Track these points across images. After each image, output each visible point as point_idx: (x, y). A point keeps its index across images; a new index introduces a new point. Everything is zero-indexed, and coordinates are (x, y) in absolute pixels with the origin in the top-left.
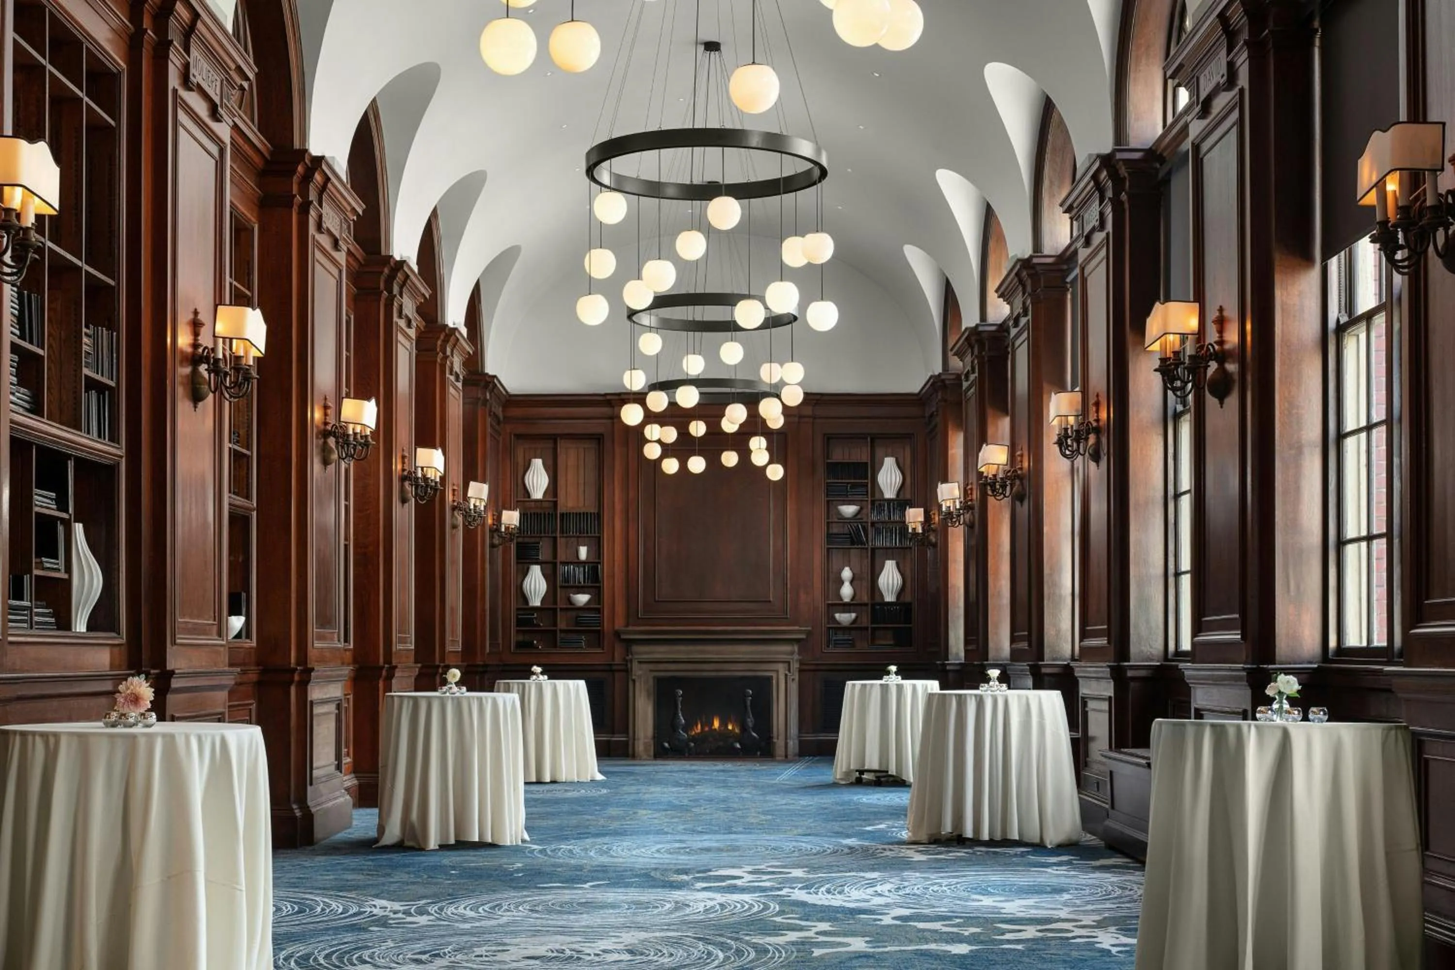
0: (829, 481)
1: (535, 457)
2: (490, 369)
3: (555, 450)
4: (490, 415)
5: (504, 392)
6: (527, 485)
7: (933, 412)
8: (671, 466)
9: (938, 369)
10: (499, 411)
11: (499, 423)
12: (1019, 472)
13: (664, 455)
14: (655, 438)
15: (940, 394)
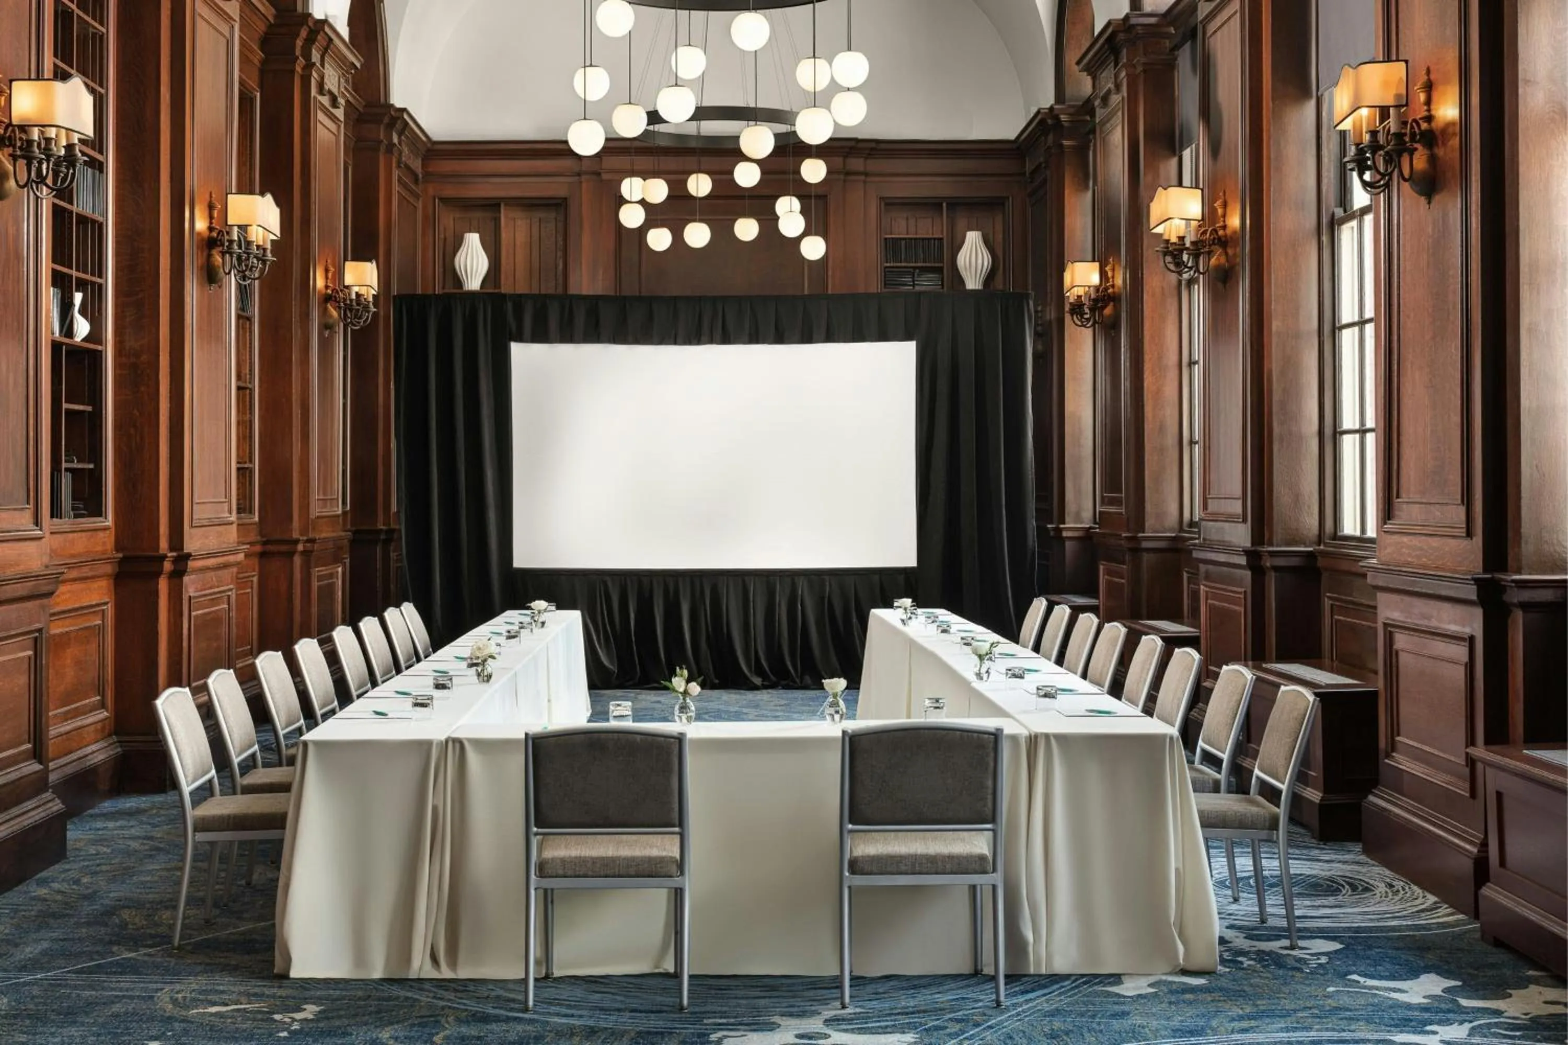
0: (888, 265)
1: (470, 232)
2: (398, 99)
3: (497, 220)
4: (399, 167)
5: (424, 138)
6: (457, 268)
7: (1040, 164)
8: (660, 240)
9: (1047, 99)
10: (416, 165)
11: (416, 181)
12: (1221, 233)
13: (650, 223)
14: (638, 198)
15: (1051, 138)
